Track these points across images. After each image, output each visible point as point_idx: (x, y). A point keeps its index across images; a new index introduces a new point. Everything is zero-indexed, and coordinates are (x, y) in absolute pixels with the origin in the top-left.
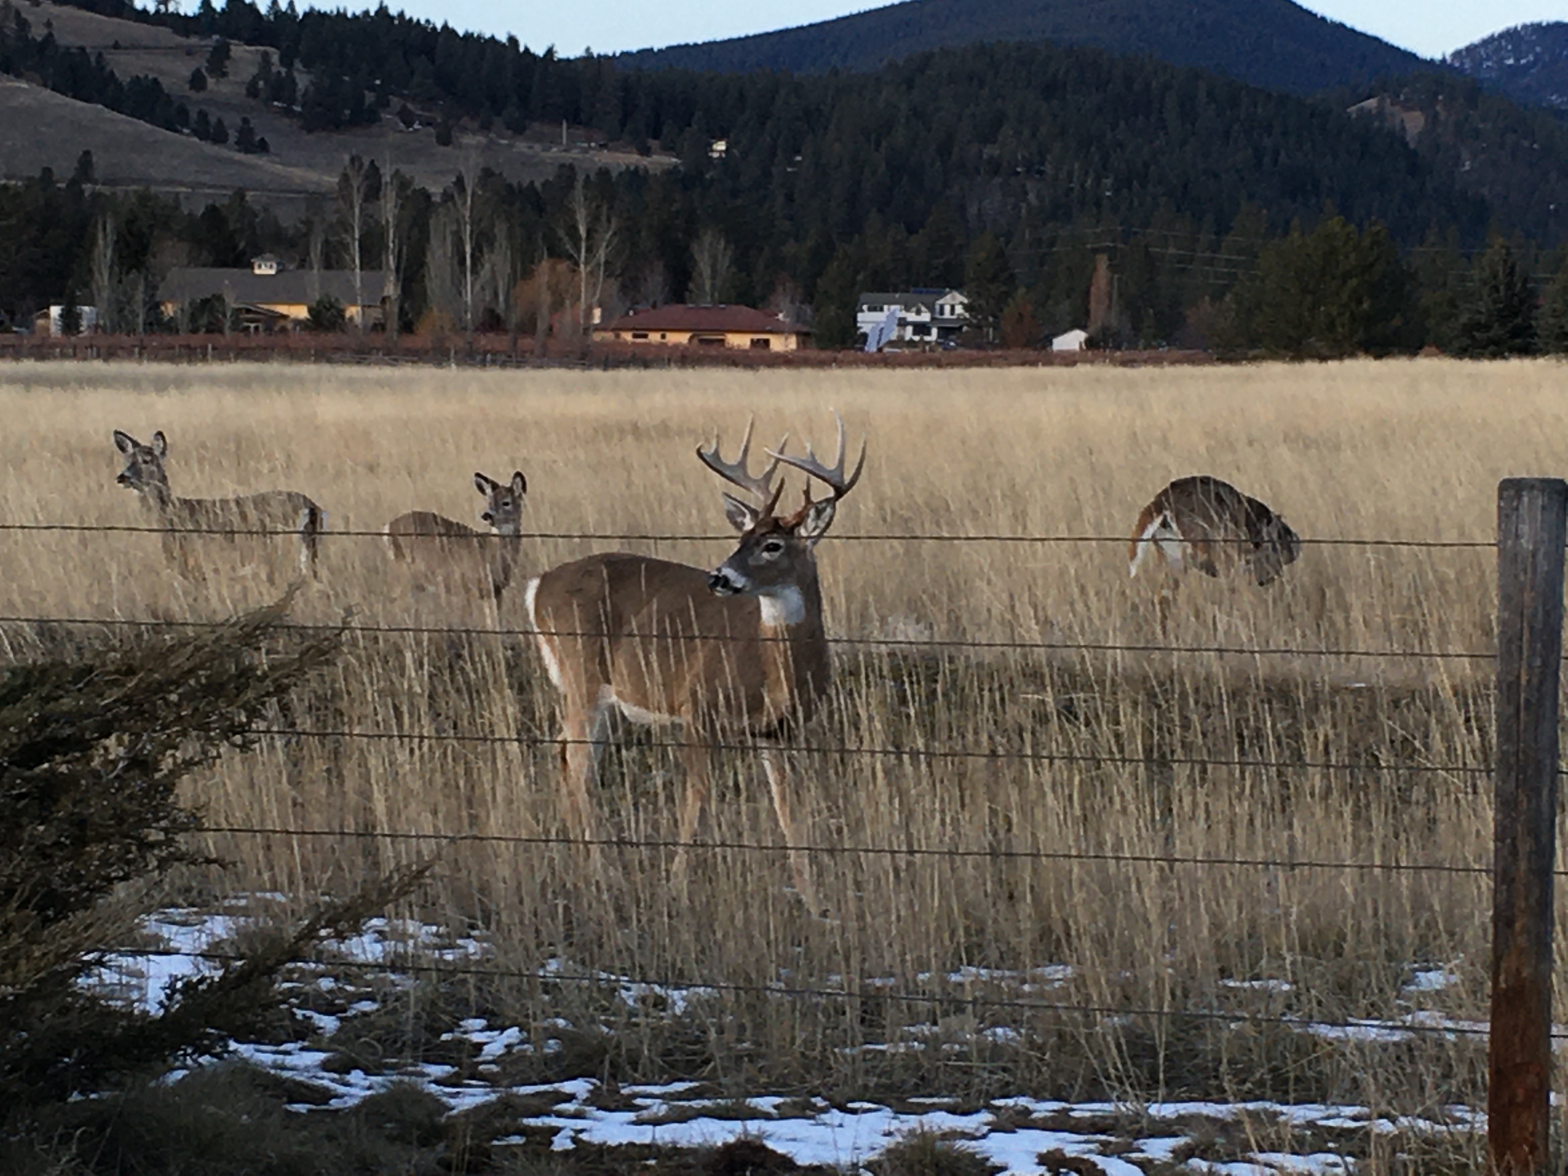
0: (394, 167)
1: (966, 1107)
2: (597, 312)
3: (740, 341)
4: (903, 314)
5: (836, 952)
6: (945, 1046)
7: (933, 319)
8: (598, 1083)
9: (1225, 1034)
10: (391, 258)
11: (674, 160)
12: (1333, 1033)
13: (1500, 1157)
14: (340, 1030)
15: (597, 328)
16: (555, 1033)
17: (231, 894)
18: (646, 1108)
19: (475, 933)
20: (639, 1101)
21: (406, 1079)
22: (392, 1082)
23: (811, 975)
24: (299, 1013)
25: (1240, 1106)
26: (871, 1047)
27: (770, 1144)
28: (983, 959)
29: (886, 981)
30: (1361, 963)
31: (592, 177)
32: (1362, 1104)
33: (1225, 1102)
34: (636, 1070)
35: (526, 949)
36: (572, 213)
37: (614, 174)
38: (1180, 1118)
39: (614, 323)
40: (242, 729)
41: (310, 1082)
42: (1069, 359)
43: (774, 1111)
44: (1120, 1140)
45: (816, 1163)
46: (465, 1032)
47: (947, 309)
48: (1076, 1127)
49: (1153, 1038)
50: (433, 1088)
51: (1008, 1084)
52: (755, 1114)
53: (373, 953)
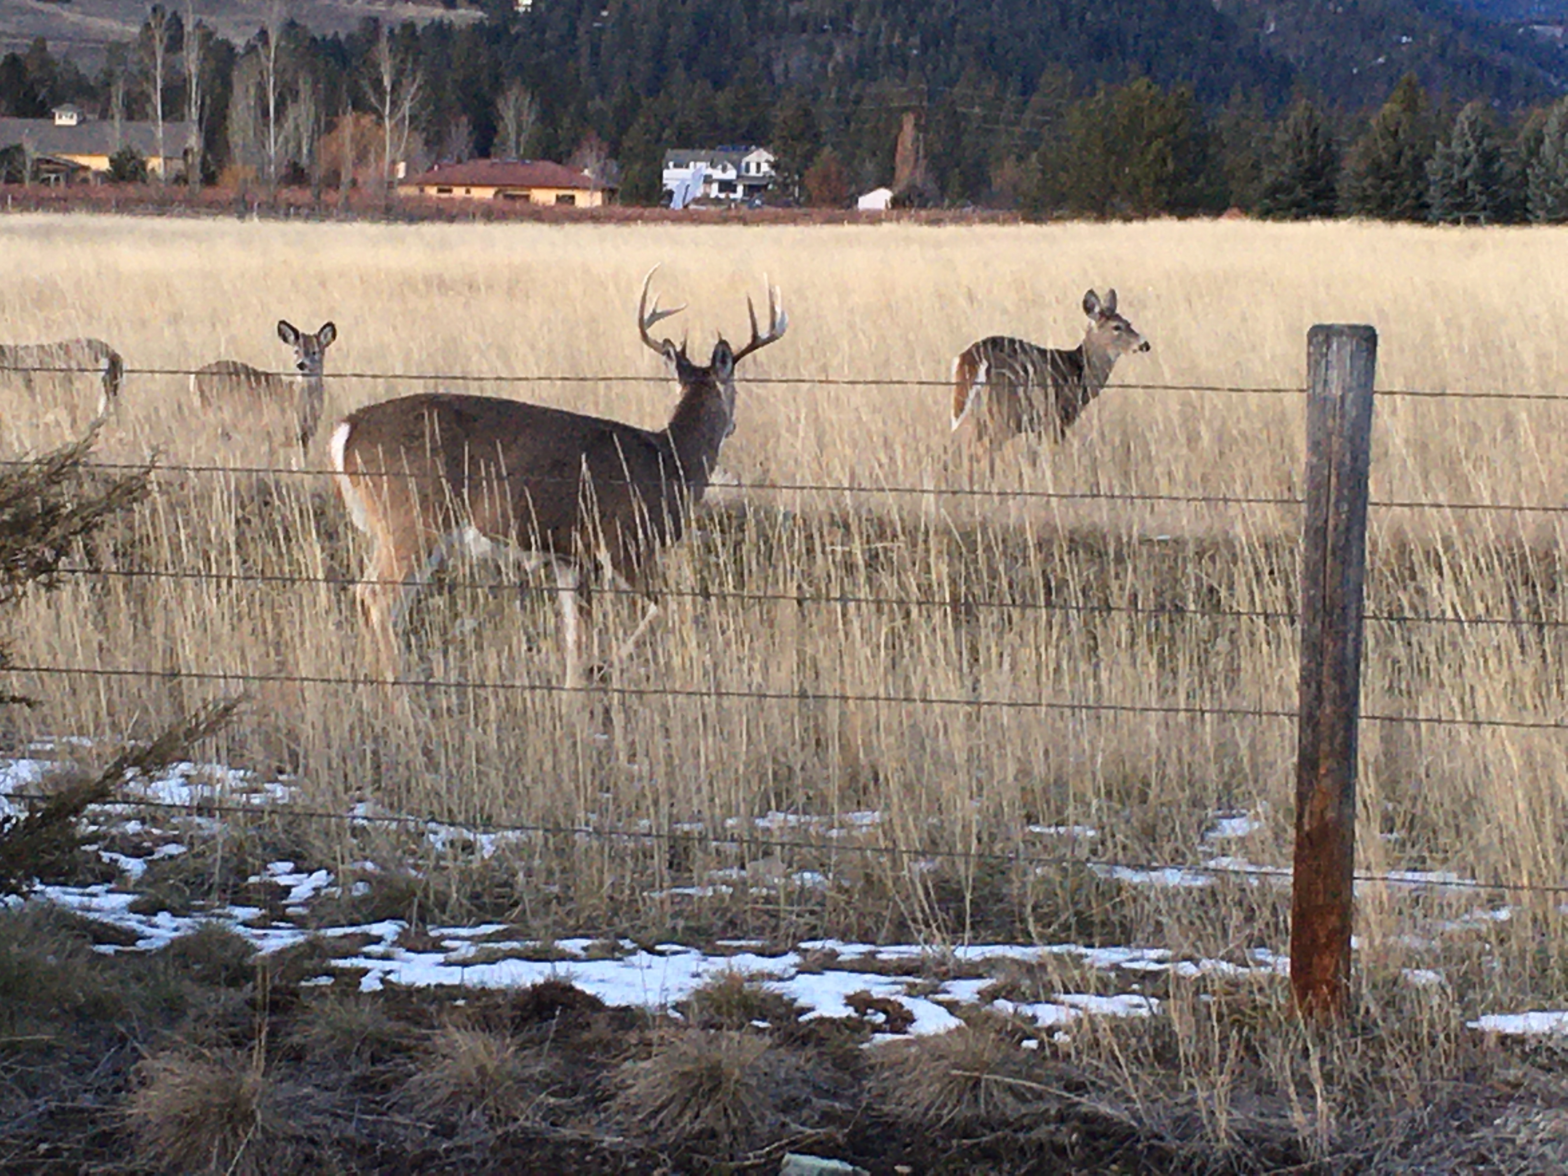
0: (198, 16)
1: (774, 950)
2: (402, 167)
3: (545, 197)
4: (710, 171)
5: (644, 796)
6: (753, 890)
7: (738, 177)
8: (407, 926)
9: (1031, 878)
10: (193, 110)
11: (480, 14)
12: (1138, 878)
13: (1303, 997)
14: (145, 872)
15: (402, 183)
16: (364, 877)
17: (36, 737)
18: (454, 950)
19: (282, 778)
20: (446, 943)
21: (214, 920)
22: (200, 924)
23: (619, 820)
24: (106, 856)
25: (1047, 949)
26: (679, 891)
27: (578, 985)
28: (792, 804)
29: (694, 826)
30: (1165, 810)
31: (397, 31)
32: (1165, 947)
33: (1032, 945)
34: (443, 912)
35: (335, 794)
36: (376, 66)
37: (419, 28)
38: (987, 961)
39: (420, 176)
40: (49, 568)
41: (118, 924)
42: (874, 218)
43: (582, 954)
44: (927, 982)
45: (624, 1004)
46: (272, 875)
47: (753, 167)
48: (882, 970)
49: (959, 882)
50: (241, 929)
51: (814, 928)
52: (563, 957)
53: (180, 797)
